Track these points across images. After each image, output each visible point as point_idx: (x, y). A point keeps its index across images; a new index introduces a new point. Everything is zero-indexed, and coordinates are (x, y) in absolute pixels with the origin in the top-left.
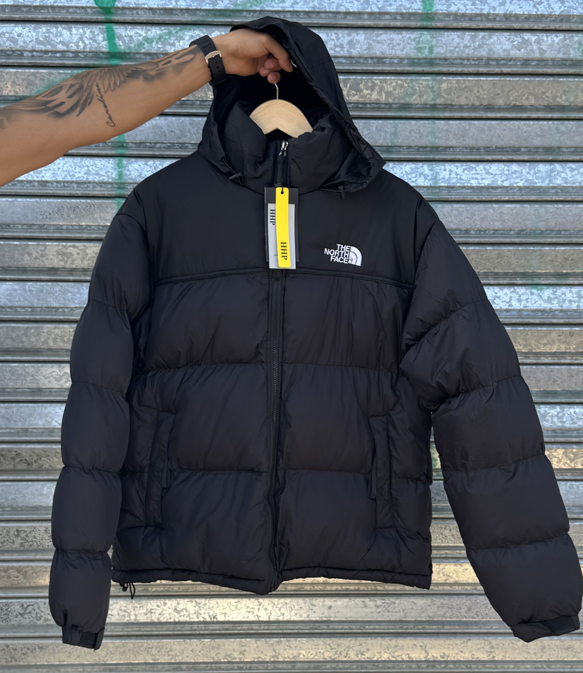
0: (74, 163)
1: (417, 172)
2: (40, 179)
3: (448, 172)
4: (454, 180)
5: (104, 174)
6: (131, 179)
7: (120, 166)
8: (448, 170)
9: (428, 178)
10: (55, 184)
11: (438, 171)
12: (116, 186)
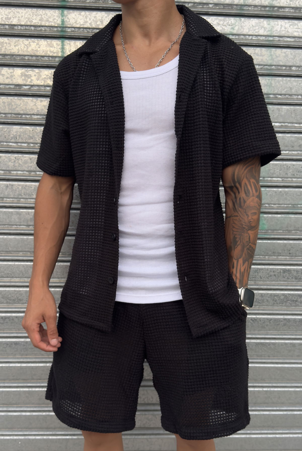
0: (32, 12)
1: (260, 25)
2: (10, 23)
3: (279, 26)
4: (283, 32)
5: (52, 21)
6: (70, 24)
7: (62, 15)
8: (280, 25)
9: (267, 30)
10: (20, 27)
11: (274, 25)
12: (59, 29)
